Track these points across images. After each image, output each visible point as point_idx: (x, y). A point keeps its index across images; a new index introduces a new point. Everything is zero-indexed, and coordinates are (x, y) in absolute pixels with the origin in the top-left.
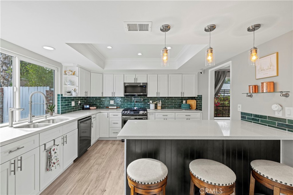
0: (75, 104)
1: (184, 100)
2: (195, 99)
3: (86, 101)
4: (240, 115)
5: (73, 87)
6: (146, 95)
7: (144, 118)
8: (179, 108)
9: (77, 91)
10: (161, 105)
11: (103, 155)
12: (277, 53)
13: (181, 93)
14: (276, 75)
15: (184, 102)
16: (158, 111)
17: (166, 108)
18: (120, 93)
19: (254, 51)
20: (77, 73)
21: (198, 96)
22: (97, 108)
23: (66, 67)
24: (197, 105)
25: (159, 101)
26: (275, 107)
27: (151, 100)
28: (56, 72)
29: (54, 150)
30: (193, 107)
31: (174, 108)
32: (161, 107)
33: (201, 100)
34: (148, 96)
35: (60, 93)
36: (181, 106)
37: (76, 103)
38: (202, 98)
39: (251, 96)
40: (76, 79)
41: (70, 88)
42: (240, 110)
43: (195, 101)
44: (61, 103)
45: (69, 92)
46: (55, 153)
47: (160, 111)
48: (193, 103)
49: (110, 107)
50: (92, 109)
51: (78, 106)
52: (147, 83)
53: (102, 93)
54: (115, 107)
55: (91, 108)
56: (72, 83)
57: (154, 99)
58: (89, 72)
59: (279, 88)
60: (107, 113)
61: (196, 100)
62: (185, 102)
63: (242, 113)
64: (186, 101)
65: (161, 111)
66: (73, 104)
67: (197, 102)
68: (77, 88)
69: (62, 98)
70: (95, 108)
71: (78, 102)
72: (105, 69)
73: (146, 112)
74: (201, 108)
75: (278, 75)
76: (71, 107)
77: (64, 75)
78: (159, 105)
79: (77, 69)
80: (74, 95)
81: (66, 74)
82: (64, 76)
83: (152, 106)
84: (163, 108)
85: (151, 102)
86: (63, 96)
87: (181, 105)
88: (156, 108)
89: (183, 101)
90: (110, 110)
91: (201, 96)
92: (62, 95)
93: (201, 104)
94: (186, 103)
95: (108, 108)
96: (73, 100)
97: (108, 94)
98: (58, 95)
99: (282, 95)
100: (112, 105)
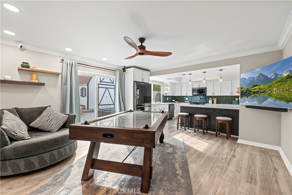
1: (237, 98)
5: (167, 92)
6: (206, 95)
9: (169, 93)
13: (231, 93)
18: (190, 94)
20: (169, 85)
22: (179, 102)
23: (165, 83)
25: (215, 98)
27: (210, 98)
28: (162, 86)
31: (228, 103)
32: (216, 102)
36: (233, 102)
37: (169, 99)
40: (169, 88)
41: (166, 92)
44: (163, 98)
45: (166, 94)
49: (185, 102)
50: (176, 102)
52: (206, 88)
53: (181, 94)
54: (188, 102)
56: (167, 90)
57: (212, 97)
58: (175, 84)
62: (237, 100)
66: (168, 99)
68: (169, 92)
70: (178, 101)
72: (182, 82)
79: (169, 84)
80: (168, 95)
81: (165, 86)
82: (164, 87)
83: (211, 102)
85: (210, 99)
86: (164, 95)
89: (235, 99)
96: (168, 97)
97: (184, 94)
98: (162, 95)
100: (187, 101)
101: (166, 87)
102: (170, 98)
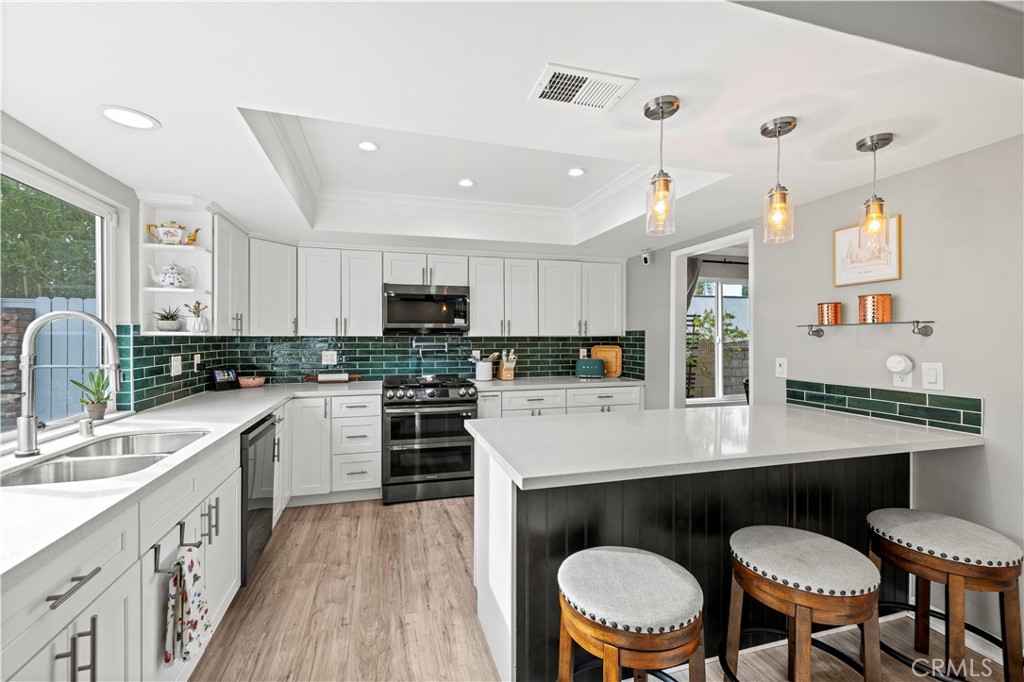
0: (184, 367)
1: (583, 346)
2: (618, 345)
3: (220, 354)
4: (784, 389)
5: (190, 296)
6: (465, 331)
7: (464, 411)
8: (568, 374)
9: (207, 313)
10: (513, 365)
11: (339, 565)
12: (900, 217)
13: (580, 324)
14: (895, 275)
15: (583, 352)
16: (503, 386)
17: (525, 375)
18: (370, 323)
19: (874, 207)
20: (206, 236)
21: (628, 333)
23: (153, 208)
24: (623, 363)
25: (508, 352)
26: (896, 363)
27: (476, 347)
28: (108, 219)
29: (191, 568)
30: (614, 369)
31: (553, 374)
32: (512, 372)
33: (643, 346)
34: (472, 334)
35: (127, 321)
36: (574, 368)
37: (186, 366)
38: (643, 340)
39: (819, 333)
40: (200, 261)
41: (178, 299)
42: (783, 372)
43: (618, 350)
44: (136, 363)
45: (170, 317)
46: (196, 578)
47: (510, 385)
48: (612, 355)
49: (321, 377)
50: (249, 387)
51: (193, 374)
52: (468, 287)
53: (296, 322)
54: (344, 377)
55: (243, 381)
56: (185, 279)
58: (244, 233)
59: (907, 313)
60: (323, 400)
61: (621, 346)
62: (585, 354)
63: (790, 383)
64: (589, 351)
65: (515, 384)
66: (176, 366)
67: (623, 351)
68: (206, 301)
69: (138, 340)
70: (261, 380)
71: (193, 359)
73: (471, 391)
74: (643, 371)
75: (900, 278)
76: (169, 379)
77: (145, 242)
78: (509, 364)
79: (204, 221)
80: (193, 328)
81: (152, 238)
82: (144, 247)
83: (483, 369)
84: (519, 374)
85: (476, 353)
86: (143, 333)
87: (574, 362)
88: (496, 374)
89: (578, 351)
90: (321, 387)
91: (643, 333)
92: (137, 328)
93: (643, 359)
94: (589, 356)
95: (315, 380)
96: (176, 350)
97: (318, 324)
98: (122, 329)
99: (916, 331)
100: (328, 370)
101: (170, 252)
102: (197, 359)
